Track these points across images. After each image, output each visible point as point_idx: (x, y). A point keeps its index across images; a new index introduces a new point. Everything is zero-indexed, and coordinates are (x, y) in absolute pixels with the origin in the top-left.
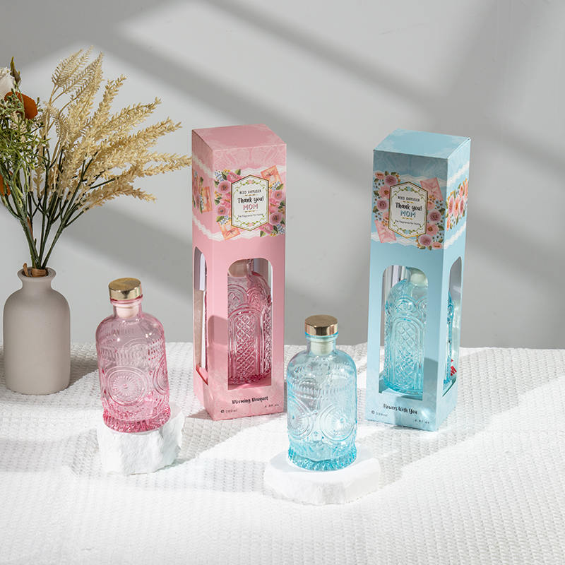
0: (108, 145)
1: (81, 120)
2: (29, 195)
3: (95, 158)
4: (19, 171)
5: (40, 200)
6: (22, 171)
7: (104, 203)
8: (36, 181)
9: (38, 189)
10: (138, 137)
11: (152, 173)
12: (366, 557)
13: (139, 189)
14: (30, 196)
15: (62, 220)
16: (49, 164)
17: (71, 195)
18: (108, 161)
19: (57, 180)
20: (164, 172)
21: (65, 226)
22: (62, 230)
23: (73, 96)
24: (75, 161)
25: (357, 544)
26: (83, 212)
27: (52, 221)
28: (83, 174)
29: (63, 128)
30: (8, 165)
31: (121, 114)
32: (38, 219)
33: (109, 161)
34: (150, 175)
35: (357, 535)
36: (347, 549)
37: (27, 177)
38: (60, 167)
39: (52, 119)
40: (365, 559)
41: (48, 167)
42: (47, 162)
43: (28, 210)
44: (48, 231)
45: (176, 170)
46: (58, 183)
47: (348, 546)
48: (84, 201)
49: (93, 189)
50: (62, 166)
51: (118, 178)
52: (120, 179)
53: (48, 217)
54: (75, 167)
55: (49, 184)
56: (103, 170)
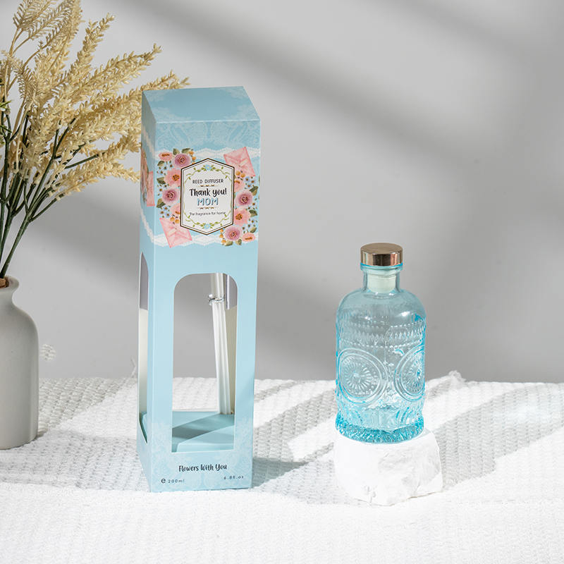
0: (90, 109)
1: (53, 75)
3: (72, 126)
7: (84, 187)
10: (130, 98)
13: (131, 169)
15: (28, 211)
16: (9, 134)
17: (40, 177)
18: (89, 130)
19: (21, 156)
21: (31, 219)
22: (27, 224)
23: (41, 43)
24: (45, 130)
26: (55, 200)
27: (13, 212)
28: (55, 149)
29: (29, 88)
31: (107, 67)
33: (90, 132)
38: (24, 139)
39: (13, 75)
41: (8, 140)
42: (7, 133)
44: (8, 225)
46: (21, 160)
48: (57, 185)
49: (70, 169)
50: (27, 138)
51: (103, 154)
52: (106, 155)
53: (9, 207)
54: (44, 139)
55: (9, 162)
56: (83, 143)
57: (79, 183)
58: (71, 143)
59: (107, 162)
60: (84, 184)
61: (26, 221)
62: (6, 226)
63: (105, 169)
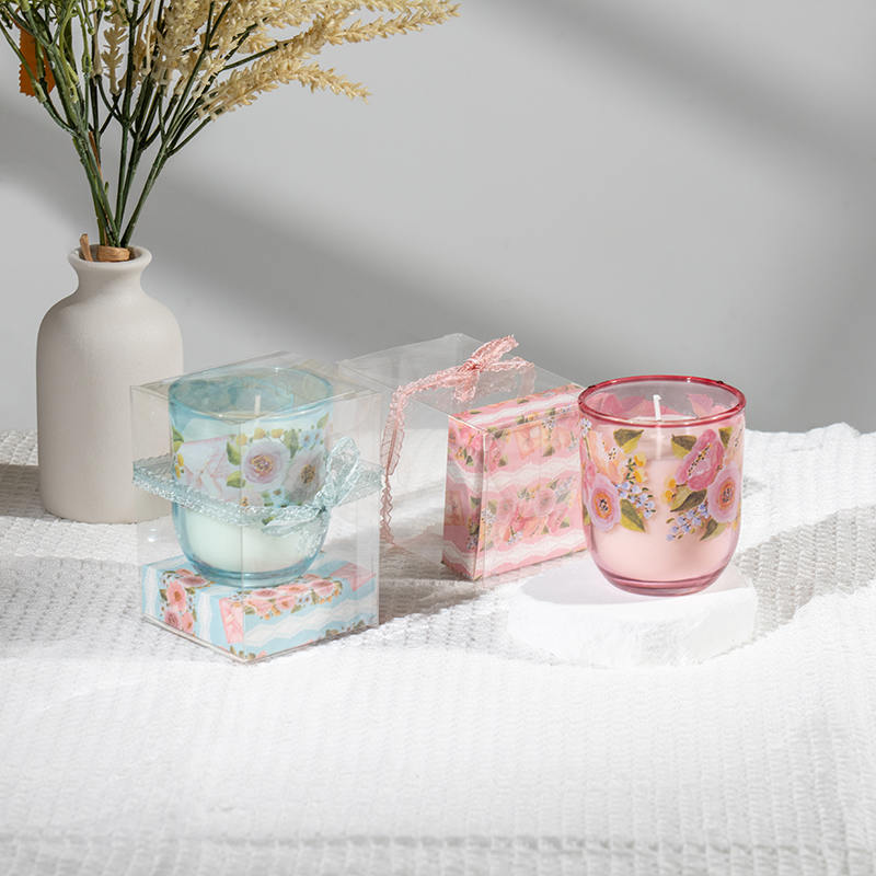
2: (91, 80)
4: (69, 22)
5: (116, 99)
6: (76, 22)
7: (254, 98)
8: (107, 58)
9: (112, 77)
11: (361, 35)
12: (840, 809)
13: (331, 70)
14: (94, 82)
15: (164, 140)
17: (184, 84)
19: (155, 53)
20: (385, 36)
21: (171, 152)
22: (164, 159)
25: (817, 787)
26: (209, 119)
27: (142, 144)
28: (208, 36)
30: (47, 14)
32: (113, 137)
34: (356, 40)
35: (818, 770)
36: (796, 796)
37: (89, 37)
38: (160, 25)
40: (837, 812)
41: (133, 21)
43: (91, 120)
44: (133, 163)
45: (411, 32)
46: (155, 59)
47: (799, 792)
48: (212, 95)
49: (232, 70)
50: (164, 24)
51: (285, 45)
52: (290, 48)
53: (134, 135)
54: (191, 17)
55: (135, 63)
56: (253, 23)
57: (247, 92)
58: (234, 22)
59: (293, 58)
60: (255, 93)
61: (163, 154)
62: (131, 164)
63: (289, 68)
